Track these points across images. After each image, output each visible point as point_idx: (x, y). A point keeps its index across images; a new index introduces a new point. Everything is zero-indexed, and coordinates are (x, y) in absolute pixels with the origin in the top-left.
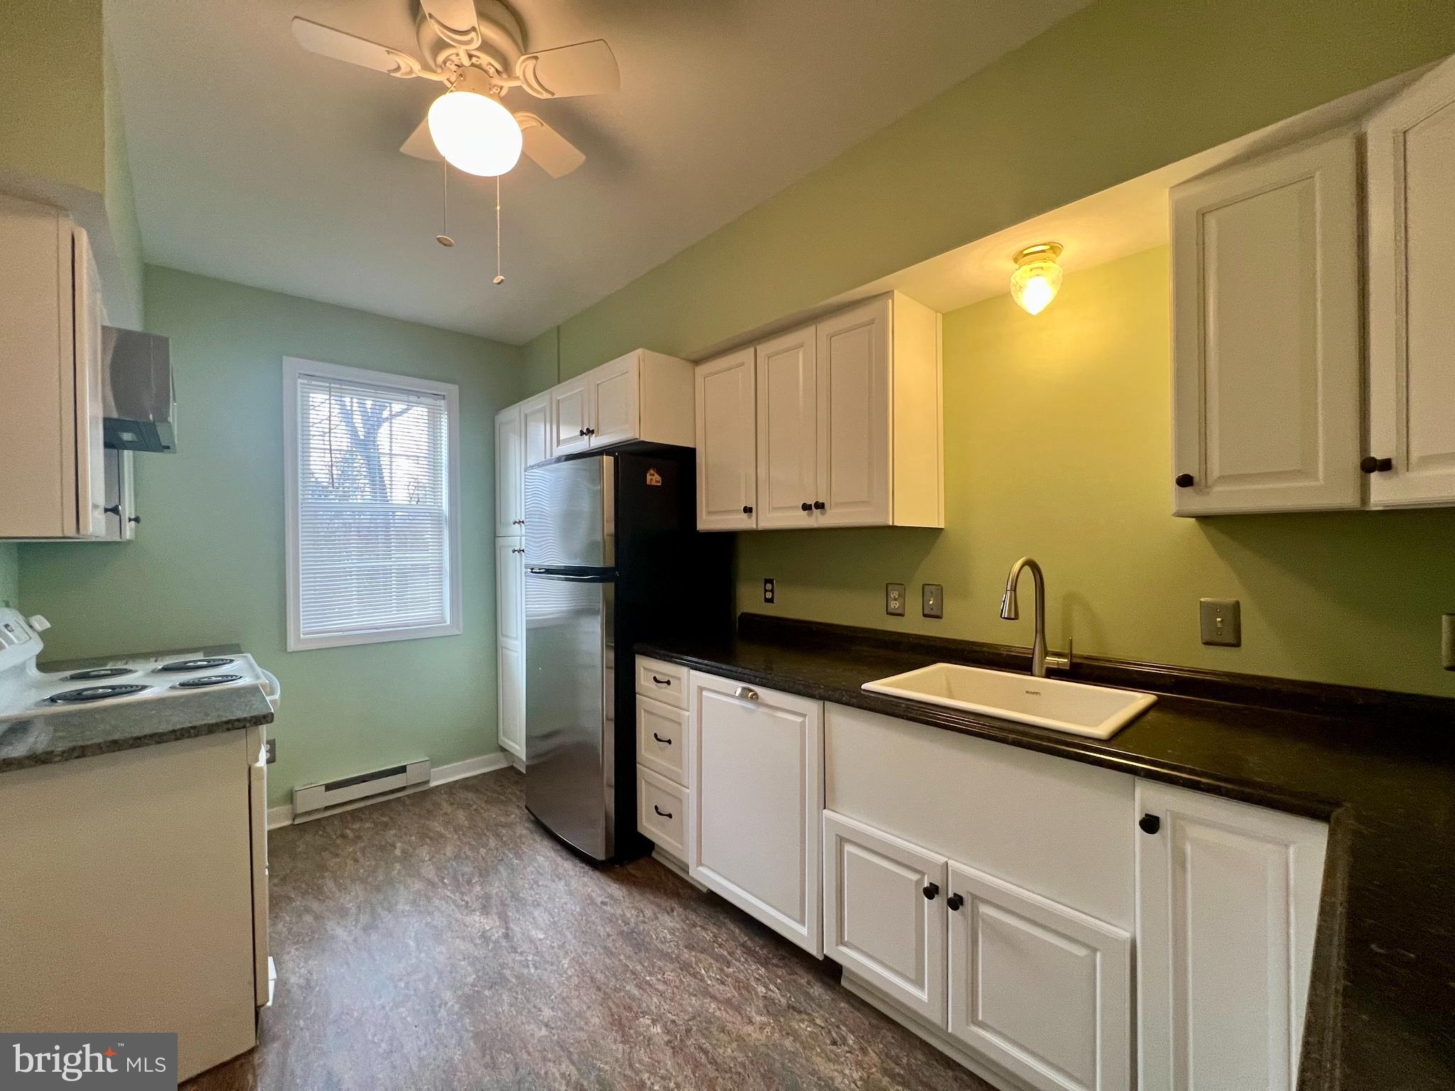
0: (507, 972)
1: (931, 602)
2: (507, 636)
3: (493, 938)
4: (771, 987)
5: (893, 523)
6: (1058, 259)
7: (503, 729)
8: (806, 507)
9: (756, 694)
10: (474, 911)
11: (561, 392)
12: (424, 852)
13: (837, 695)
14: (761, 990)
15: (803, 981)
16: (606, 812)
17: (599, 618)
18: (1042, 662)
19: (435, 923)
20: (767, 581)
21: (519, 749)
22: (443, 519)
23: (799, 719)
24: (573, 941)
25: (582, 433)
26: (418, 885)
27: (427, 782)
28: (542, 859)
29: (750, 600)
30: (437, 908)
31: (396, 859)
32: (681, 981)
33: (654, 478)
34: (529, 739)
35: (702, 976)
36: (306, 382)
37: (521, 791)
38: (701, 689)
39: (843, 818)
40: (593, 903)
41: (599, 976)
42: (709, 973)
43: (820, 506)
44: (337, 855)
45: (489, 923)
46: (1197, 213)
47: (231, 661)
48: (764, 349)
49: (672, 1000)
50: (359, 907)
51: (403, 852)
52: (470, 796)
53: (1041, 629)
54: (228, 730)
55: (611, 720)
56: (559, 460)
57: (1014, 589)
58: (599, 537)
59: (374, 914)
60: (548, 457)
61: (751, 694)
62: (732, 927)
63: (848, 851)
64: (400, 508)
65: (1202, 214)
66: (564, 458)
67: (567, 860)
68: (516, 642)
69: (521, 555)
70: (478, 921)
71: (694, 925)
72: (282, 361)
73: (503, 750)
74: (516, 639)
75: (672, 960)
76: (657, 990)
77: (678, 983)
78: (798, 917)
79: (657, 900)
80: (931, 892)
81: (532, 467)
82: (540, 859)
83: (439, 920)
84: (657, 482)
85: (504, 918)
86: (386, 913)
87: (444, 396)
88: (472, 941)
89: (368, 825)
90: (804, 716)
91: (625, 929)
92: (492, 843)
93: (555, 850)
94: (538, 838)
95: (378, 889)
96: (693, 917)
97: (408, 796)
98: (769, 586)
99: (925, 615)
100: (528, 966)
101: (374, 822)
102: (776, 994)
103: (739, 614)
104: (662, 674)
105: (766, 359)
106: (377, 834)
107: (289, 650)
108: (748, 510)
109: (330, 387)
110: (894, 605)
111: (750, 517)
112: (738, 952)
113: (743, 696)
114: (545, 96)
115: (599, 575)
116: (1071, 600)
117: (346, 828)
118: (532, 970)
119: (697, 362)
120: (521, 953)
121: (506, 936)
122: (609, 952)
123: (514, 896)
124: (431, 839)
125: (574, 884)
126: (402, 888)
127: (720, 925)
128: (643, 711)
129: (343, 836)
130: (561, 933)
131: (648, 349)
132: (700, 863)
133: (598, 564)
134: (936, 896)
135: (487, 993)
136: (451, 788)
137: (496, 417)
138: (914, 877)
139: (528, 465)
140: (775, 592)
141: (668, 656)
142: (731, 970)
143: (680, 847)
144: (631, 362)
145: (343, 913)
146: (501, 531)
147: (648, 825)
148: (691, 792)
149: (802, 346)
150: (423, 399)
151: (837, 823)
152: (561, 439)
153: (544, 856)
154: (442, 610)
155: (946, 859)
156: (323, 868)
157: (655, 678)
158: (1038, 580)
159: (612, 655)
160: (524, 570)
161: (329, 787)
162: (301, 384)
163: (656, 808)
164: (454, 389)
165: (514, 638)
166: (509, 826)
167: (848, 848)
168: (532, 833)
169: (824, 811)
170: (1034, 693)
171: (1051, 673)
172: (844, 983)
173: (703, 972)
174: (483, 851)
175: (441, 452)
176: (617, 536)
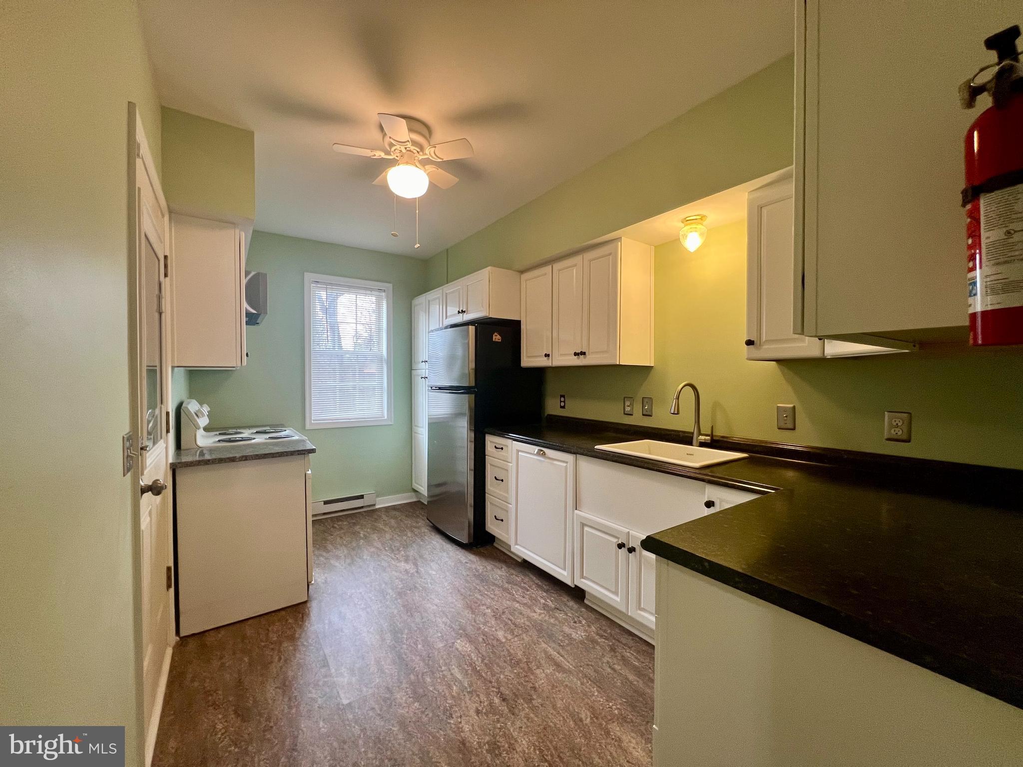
0: (418, 585)
1: (646, 408)
2: (418, 426)
3: (411, 572)
4: (548, 600)
5: (619, 363)
6: (705, 223)
7: (415, 477)
8: (576, 354)
9: (544, 452)
10: (401, 561)
11: (449, 288)
12: (375, 536)
13: (582, 451)
14: (542, 601)
15: (565, 600)
16: (469, 522)
17: (466, 418)
18: (697, 440)
19: (383, 564)
20: (561, 396)
21: (424, 490)
22: (384, 359)
23: (565, 465)
24: (451, 576)
25: (459, 312)
26: (373, 550)
27: (374, 505)
28: (435, 542)
29: (552, 407)
30: (383, 559)
31: (361, 538)
32: (503, 595)
33: (497, 337)
34: (428, 486)
35: (513, 594)
36: (315, 285)
37: (424, 512)
38: (518, 451)
39: (584, 514)
40: (461, 562)
41: (462, 590)
42: (518, 593)
43: (583, 353)
44: (332, 535)
45: (409, 567)
46: (758, 206)
47: (285, 430)
48: (557, 266)
49: (497, 601)
50: (345, 556)
51: (364, 535)
52: (397, 513)
53: (698, 421)
54: (298, 454)
55: (472, 470)
56: (446, 328)
57: (678, 398)
58: (467, 372)
59: (353, 559)
60: (441, 326)
61: (542, 452)
62: (531, 576)
63: (586, 530)
64: (348, 352)
65: (761, 208)
66: (449, 326)
67: (448, 544)
68: (421, 429)
69: (425, 380)
70: (403, 565)
71: (512, 575)
72: (304, 276)
73: (415, 491)
74: (423, 427)
75: (499, 587)
76: (490, 597)
77: (501, 596)
78: (562, 566)
79: (495, 564)
80: (621, 546)
81: (432, 331)
82: (434, 543)
83: (384, 564)
84: (498, 339)
85: (416, 565)
86: (359, 559)
87: (384, 290)
88: (401, 572)
89: (345, 523)
90: (567, 462)
91: (477, 573)
92: (409, 534)
93: (442, 539)
94: (433, 534)
95: (353, 549)
96: (512, 571)
97: (365, 512)
98: (562, 399)
99: (643, 415)
100: (428, 584)
101: (348, 522)
102: (550, 603)
103: (546, 415)
104: (499, 444)
105: (558, 272)
106: (351, 527)
107: (306, 428)
108: (547, 355)
109: (327, 288)
110: (628, 409)
111: (548, 359)
112: (534, 586)
113: (538, 454)
114: (439, 160)
115: (467, 390)
116: (716, 406)
117: (335, 524)
118: (430, 586)
119: (522, 272)
120: (425, 579)
121: (417, 572)
122: (467, 581)
123: (421, 557)
124: (377, 531)
125: (451, 554)
126: (365, 550)
127: (525, 575)
128: (489, 465)
129: (333, 527)
130: (444, 572)
131: (494, 266)
132: (516, 544)
133: (466, 384)
134: (623, 548)
135: (408, 592)
136: (387, 509)
137: (413, 301)
138: (615, 540)
139: (430, 329)
140: (566, 402)
141: (502, 434)
142: (528, 593)
143: (507, 536)
144: (486, 272)
145: (338, 558)
146: (414, 367)
147: (492, 527)
148: (512, 507)
149: (576, 266)
150: (373, 292)
151: (580, 516)
152: (448, 315)
153: (437, 541)
154: (382, 410)
155: (628, 530)
156: (326, 539)
157: (495, 447)
158: (696, 394)
159: (473, 435)
160: (427, 388)
161: (326, 503)
162: (313, 286)
163: (495, 516)
164: (390, 286)
165: (421, 427)
166: (418, 528)
167: (586, 529)
168: (430, 531)
169: (576, 511)
170: (690, 455)
171: (702, 445)
172: (586, 601)
173: (514, 592)
174: (405, 538)
175: (383, 322)
176: (477, 370)
